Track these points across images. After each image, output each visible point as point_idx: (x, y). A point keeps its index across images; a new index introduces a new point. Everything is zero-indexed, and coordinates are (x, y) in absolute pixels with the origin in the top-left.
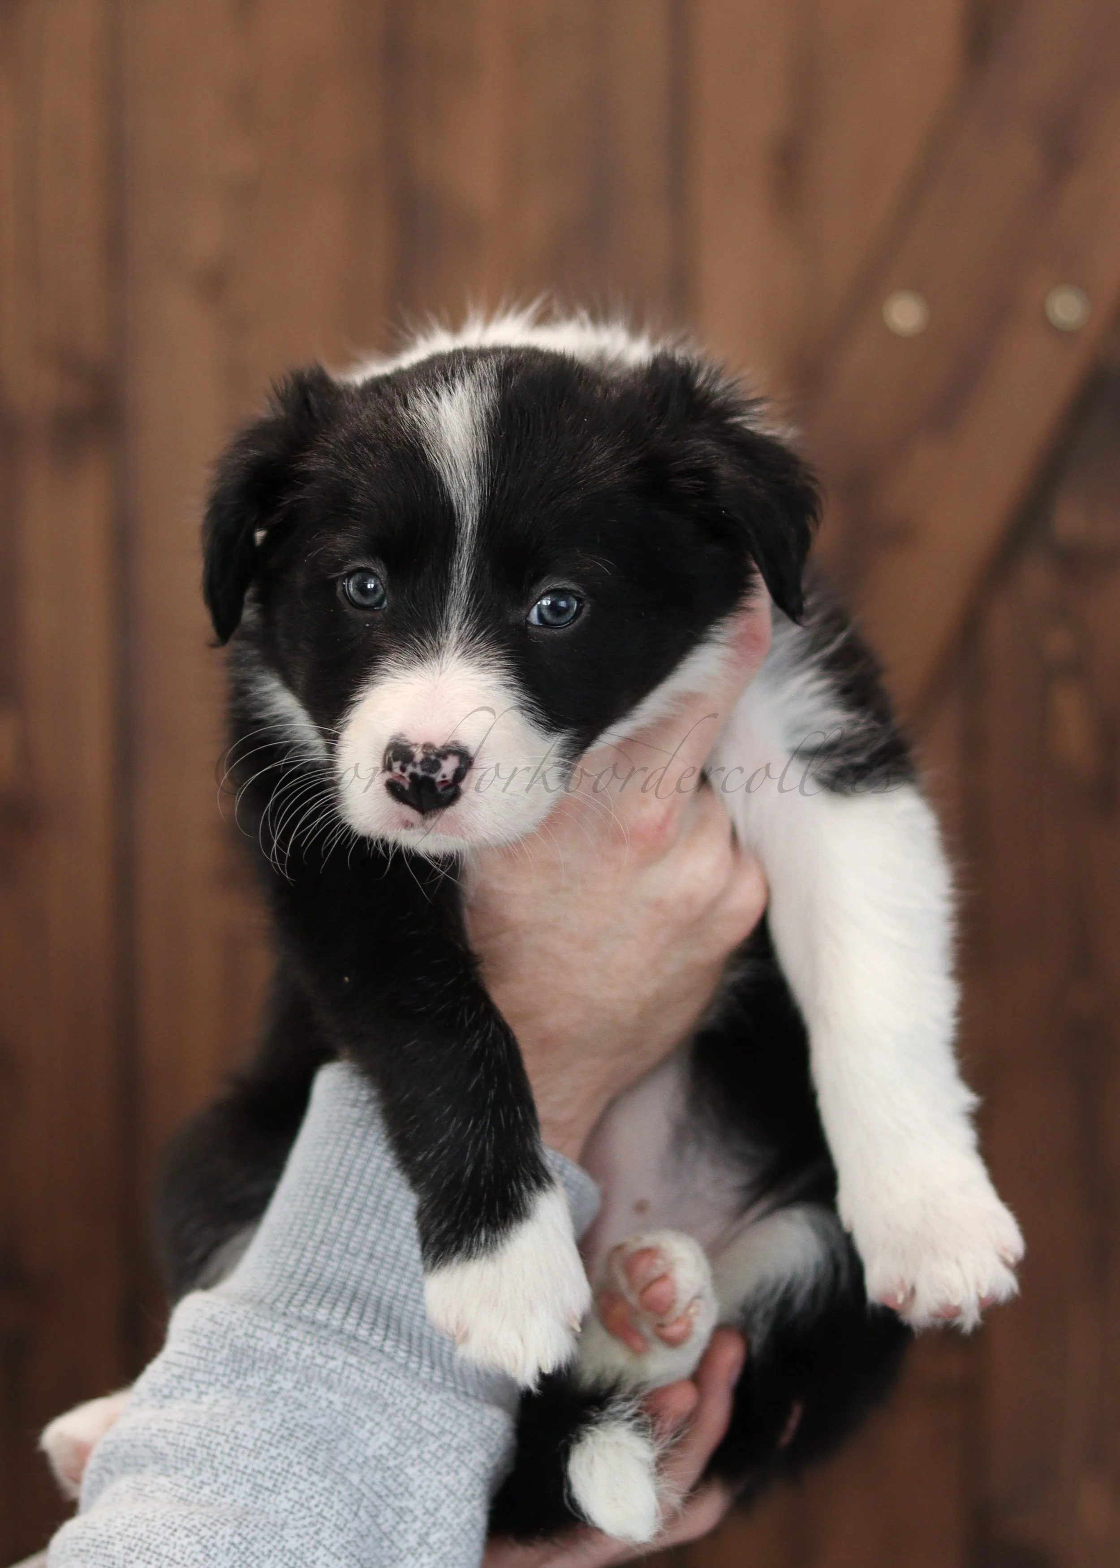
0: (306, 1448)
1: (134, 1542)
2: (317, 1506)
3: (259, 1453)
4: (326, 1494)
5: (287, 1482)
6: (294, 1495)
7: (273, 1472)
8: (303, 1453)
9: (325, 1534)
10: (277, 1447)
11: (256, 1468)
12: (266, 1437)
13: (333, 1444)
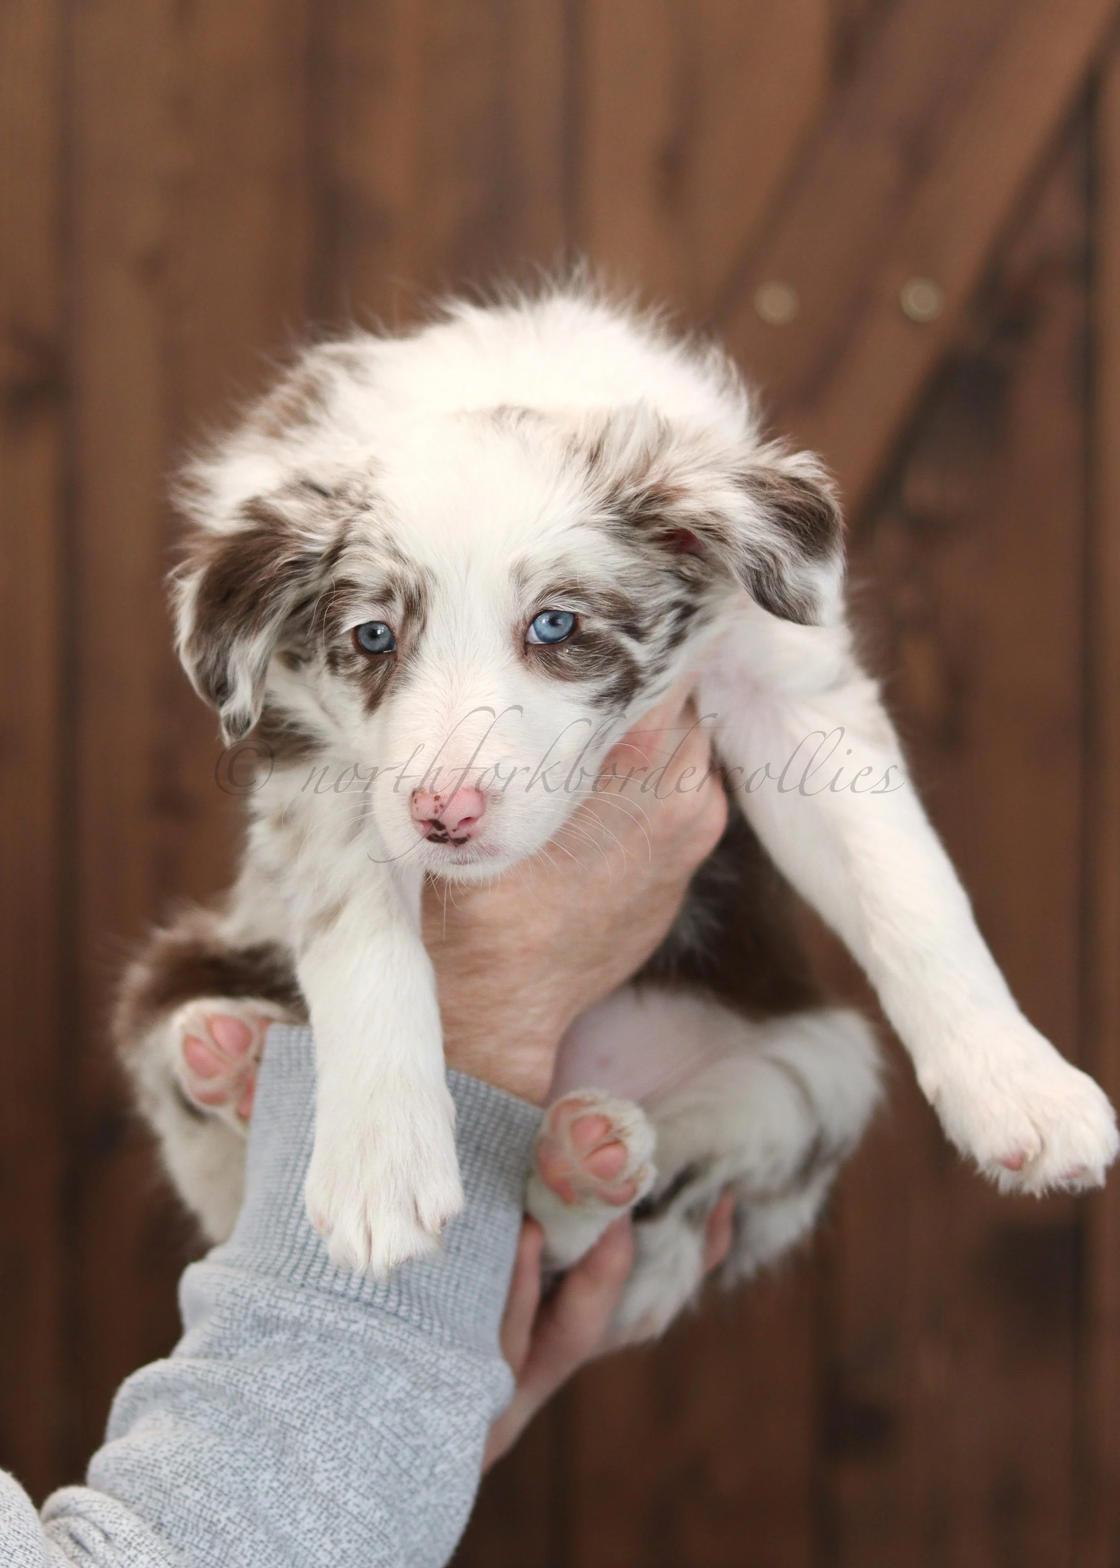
0: (332, 1394)
1: (182, 1468)
2: (344, 1448)
3: (287, 1394)
4: (352, 1438)
5: (315, 1423)
6: (323, 1437)
7: (301, 1412)
8: (330, 1398)
9: (352, 1477)
10: (305, 1390)
11: (284, 1407)
12: (294, 1380)
13: (356, 1390)
